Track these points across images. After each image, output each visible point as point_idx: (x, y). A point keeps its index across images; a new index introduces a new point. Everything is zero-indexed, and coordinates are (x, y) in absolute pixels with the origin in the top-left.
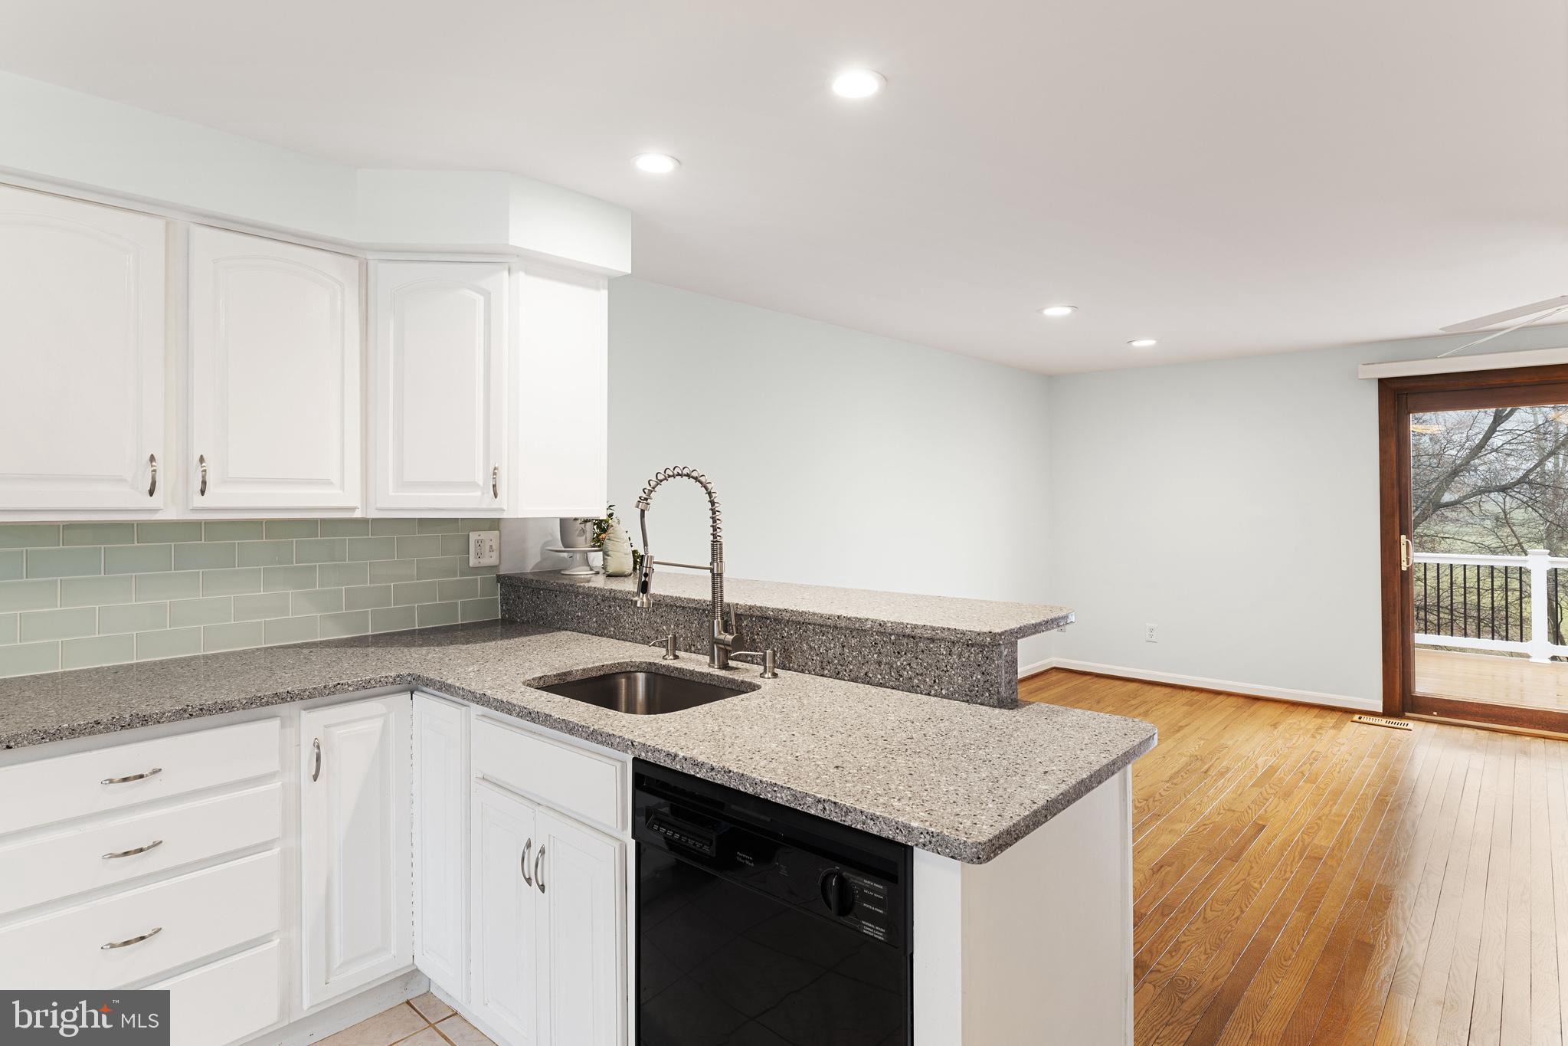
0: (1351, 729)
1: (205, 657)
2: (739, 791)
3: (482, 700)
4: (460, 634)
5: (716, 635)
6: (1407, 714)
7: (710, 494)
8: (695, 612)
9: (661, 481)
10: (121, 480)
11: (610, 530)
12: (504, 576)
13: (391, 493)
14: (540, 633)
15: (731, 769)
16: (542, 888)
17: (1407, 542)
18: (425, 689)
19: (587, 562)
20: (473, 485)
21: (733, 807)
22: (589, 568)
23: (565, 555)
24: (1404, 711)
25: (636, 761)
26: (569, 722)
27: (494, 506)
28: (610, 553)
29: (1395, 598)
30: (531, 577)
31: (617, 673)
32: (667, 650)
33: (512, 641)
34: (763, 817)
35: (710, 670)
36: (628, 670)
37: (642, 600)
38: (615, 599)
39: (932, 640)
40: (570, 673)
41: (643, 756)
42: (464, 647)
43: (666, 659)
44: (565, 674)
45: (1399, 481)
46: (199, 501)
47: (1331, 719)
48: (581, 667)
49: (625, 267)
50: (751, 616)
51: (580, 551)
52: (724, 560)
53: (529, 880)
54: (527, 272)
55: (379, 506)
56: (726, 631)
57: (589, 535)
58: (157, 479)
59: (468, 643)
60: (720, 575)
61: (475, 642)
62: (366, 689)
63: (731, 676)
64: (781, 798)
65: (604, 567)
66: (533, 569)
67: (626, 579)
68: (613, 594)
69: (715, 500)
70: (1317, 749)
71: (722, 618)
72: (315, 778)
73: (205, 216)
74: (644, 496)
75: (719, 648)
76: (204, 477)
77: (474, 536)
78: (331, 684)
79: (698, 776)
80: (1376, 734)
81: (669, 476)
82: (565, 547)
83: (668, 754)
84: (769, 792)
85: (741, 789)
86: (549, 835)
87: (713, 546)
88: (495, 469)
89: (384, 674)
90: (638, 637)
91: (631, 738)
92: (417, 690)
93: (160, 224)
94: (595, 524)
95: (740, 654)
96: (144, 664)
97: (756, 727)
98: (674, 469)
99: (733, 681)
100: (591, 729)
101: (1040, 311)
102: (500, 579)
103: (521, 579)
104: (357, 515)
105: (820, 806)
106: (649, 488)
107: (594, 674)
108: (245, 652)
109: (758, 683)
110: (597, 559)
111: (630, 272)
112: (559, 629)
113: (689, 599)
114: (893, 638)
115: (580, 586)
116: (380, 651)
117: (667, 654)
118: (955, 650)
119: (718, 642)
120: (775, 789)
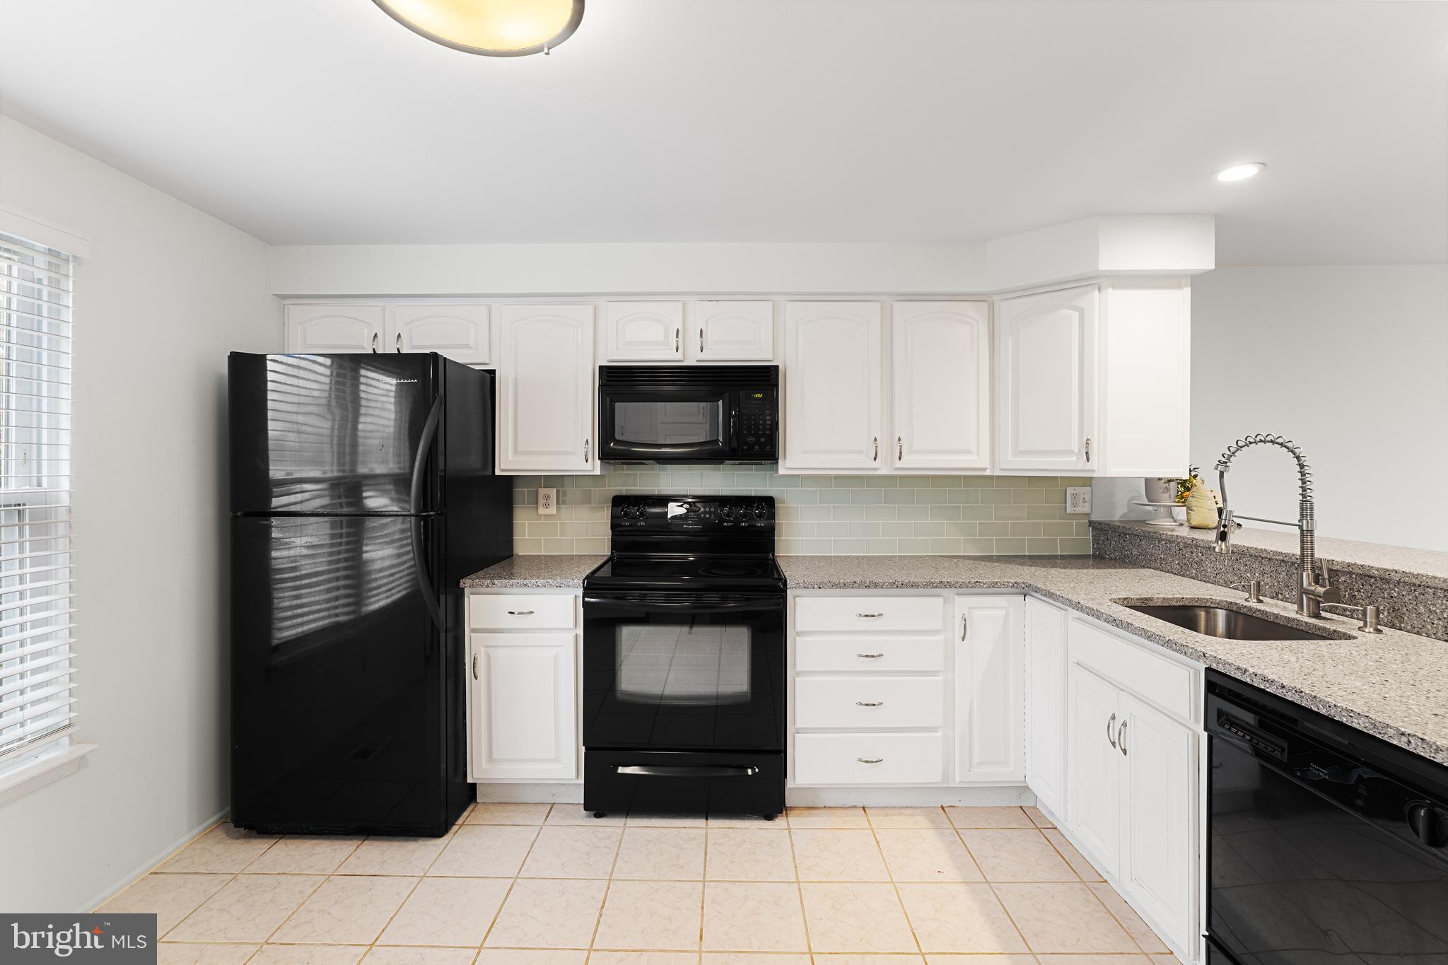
1: (900, 557)
2: (1311, 711)
3: (1077, 606)
4: (1059, 561)
5: (1305, 585)
7: (1298, 458)
8: (1283, 564)
9: (1242, 447)
10: (861, 452)
11: (1194, 489)
12: (1096, 522)
13: (1010, 459)
14: (1126, 568)
15: (1302, 690)
16: (1125, 752)
18: (1034, 594)
19: (1171, 515)
20: (1071, 452)
21: (1306, 724)
22: (1172, 520)
23: (1150, 508)
25: (1208, 669)
26: (1148, 631)
27: (1087, 468)
28: (1193, 508)
30: (1119, 524)
31: (1197, 606)
32: (1250, 594)
33: (1101, 571)
34: (1339, 739)
35: (1298, 617)
36: (1208, 605)
37: (1220, 547)
38: (1197, 546)
40: (1151, 599)
41: (1214, 666)
42: (1063, 571)
43: (1249, 601)
44: (1146, 599)
46: (898, 464)
48: (1161, 596)
49: (1208, 264)
50: (1351, 573)
51: (1164, 506)
52: (1316, 517)
53: (1113, 744)
55: (1002, 467)
56: (1317, 583)
57: (1173, 492)
58: (878, 451)
59: (1065, 568)
60: (1311, 532)
61: (1071, 568)
62: (995, 588)
63: (1321, 625)
64: (1356, 724)
65: (1188, 521)
66: (1120, 517)
67: (1209, 531)
68: (1194, 542)
69: (1305, 464)
71: (1313, 571)
72: (963, 639)
73: (901, 294)
74: (1224, 460)
75: (1309, 599)
76: (901, 449)
77: (1070, 491)
78: (973, 581)
79: (1268, 690)
81: (1251, 443)
82: (1149, 501)
83: (1238, 668)
84: (1344, 716)
85: (1314, 709)
86: (1131, 714)
87: (1302, 505)
88: (1088, 440)
89: (1006, 580)
90: (1221, 580)
91: (1203, 650)
92: (1029, 594)
93: (878, 305)
94: (1179, 483)
95: (1333, 606)
96: (870, 557)
97: (1340, 667)
98: (1256, 437)
99: (1324, 629)
100: (1167, 639)
102: (1091, 523)
103: (1109, 525)
104: (988, 473)
106: (1229, 453)
107: (1174, 604)
108: (921, 557)
109: (1354, 635)
110: (1181, 513)
111: (1213, 268)
112: (1143, 567)
113: (1276, 552)
115: (1163, 534)
116: (1003, 566)
117: (1250, 597)
119: (1307, 592)
120: (1351, 715)
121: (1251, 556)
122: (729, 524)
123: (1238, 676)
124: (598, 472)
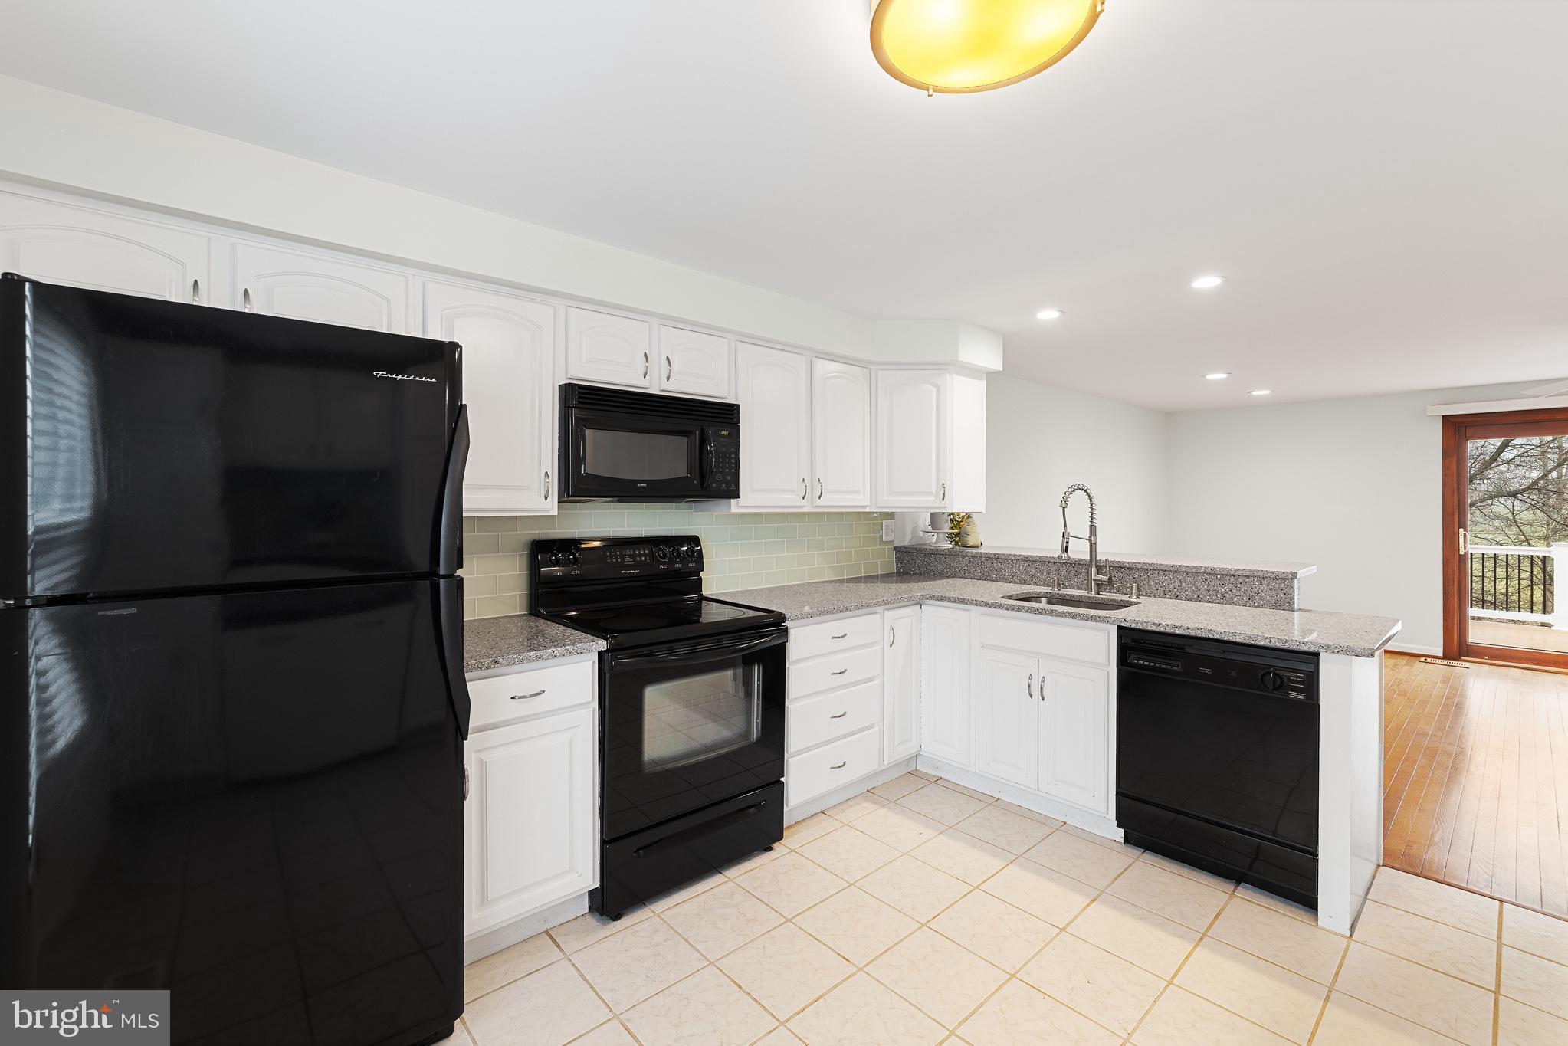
0: (1419, 666)
5: (1091, 576)
6: (1463, 658)
13: (886, 498)
16: (1043, 699)
17: (1465, 534)
18: (932, 603)
20: (929, 493)
24: (1460, 656)
25: (1119, 628)
26: (1072, 613)
27: (942, 505)
29: (1454, 574)
39: (1248, 577)
43: (1055, 591)
45: (1458, 489)
46: (819, 502)
47: (1403, 660)
49: (998, 366)
52: (1100, 534)
53: (1032, 696)
54: (957, 374)
55: (878, 505)
56: (1099, 574)
58: (806, 491)
60: (1095, 543)
64: (1238, 639)
70: (1399, 677)
71: (1095, 568)
72: (891, 646)
73: (817, 352)
75: (1094, 583)
80: (1438, 671)
81: (1075, 490)
82: (934, 529)
86: (1049, 671)
88: (943, 484)
92: (924, 604)
93: (804, 359)
100: (1091, 615)
101: (1204, 376)
102: (896, 548)
104: (867, 510)
105: (1268, 640)
111: (1002, 369)
114: (1219, 576)
117: (1053, 588)
118: (1264, 582)
119: (1094, 580)
121: (1040, 562)
122: (665, 566)
123: (1154, 628)
124: (555, 512)
